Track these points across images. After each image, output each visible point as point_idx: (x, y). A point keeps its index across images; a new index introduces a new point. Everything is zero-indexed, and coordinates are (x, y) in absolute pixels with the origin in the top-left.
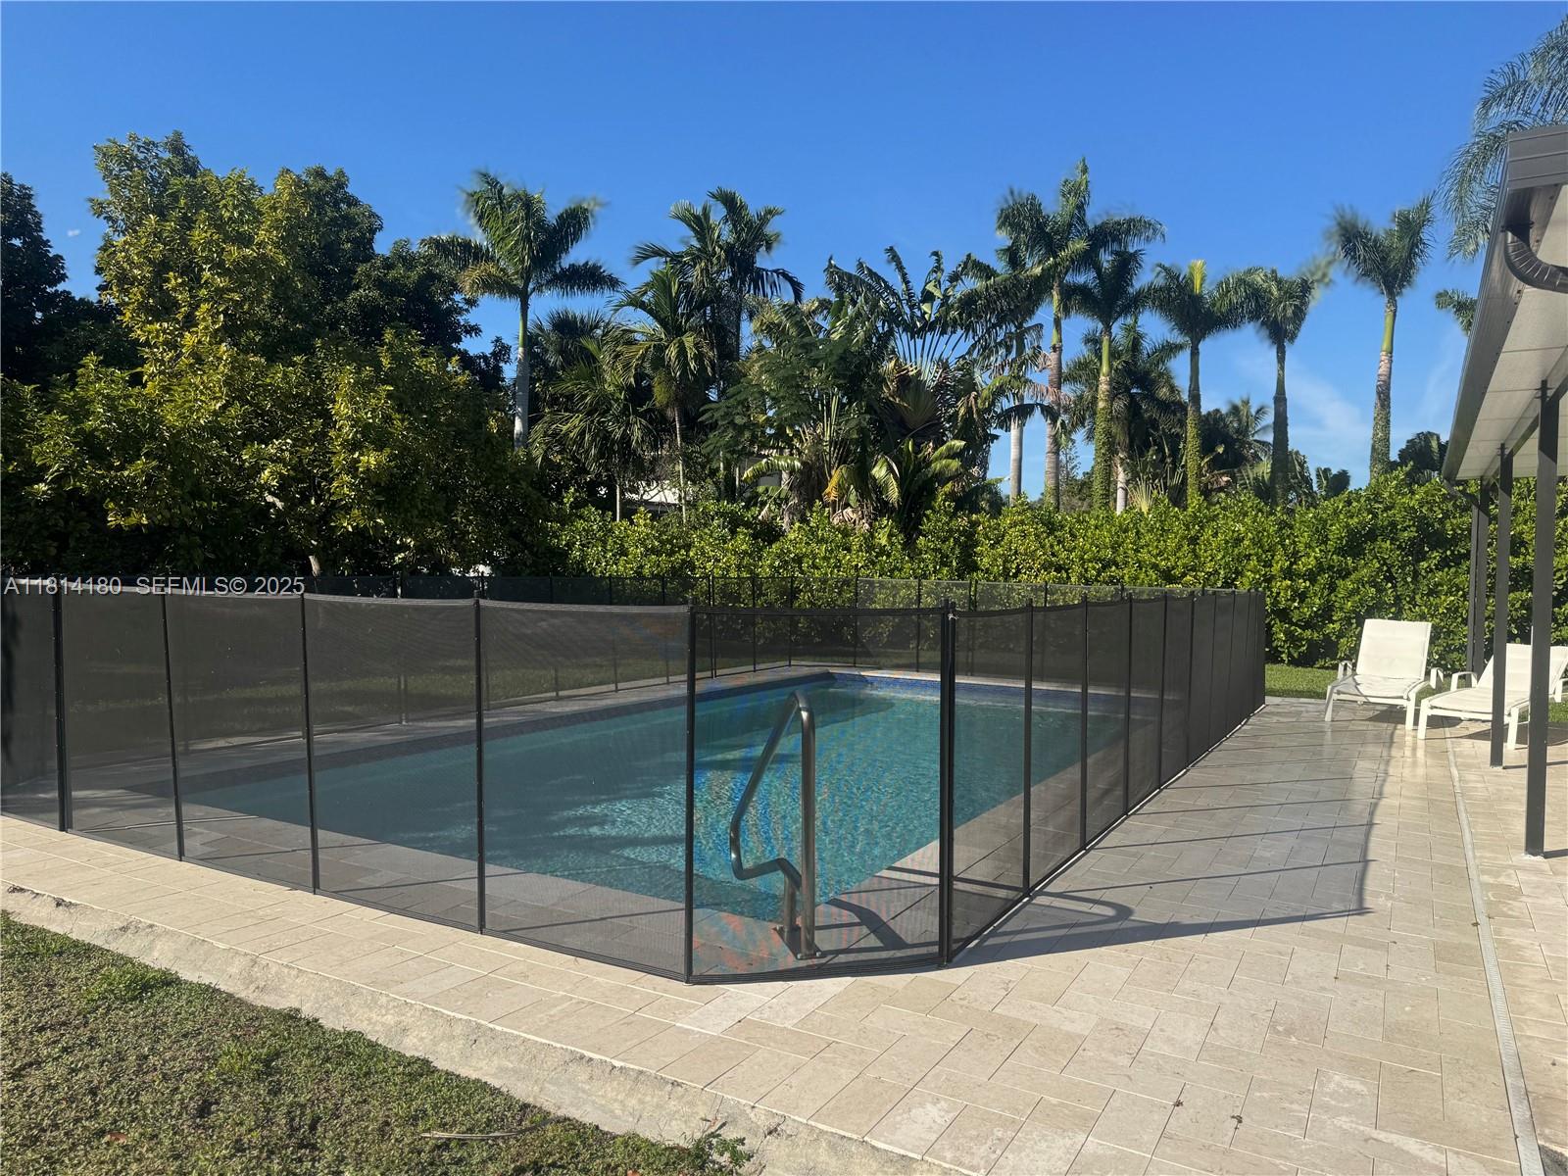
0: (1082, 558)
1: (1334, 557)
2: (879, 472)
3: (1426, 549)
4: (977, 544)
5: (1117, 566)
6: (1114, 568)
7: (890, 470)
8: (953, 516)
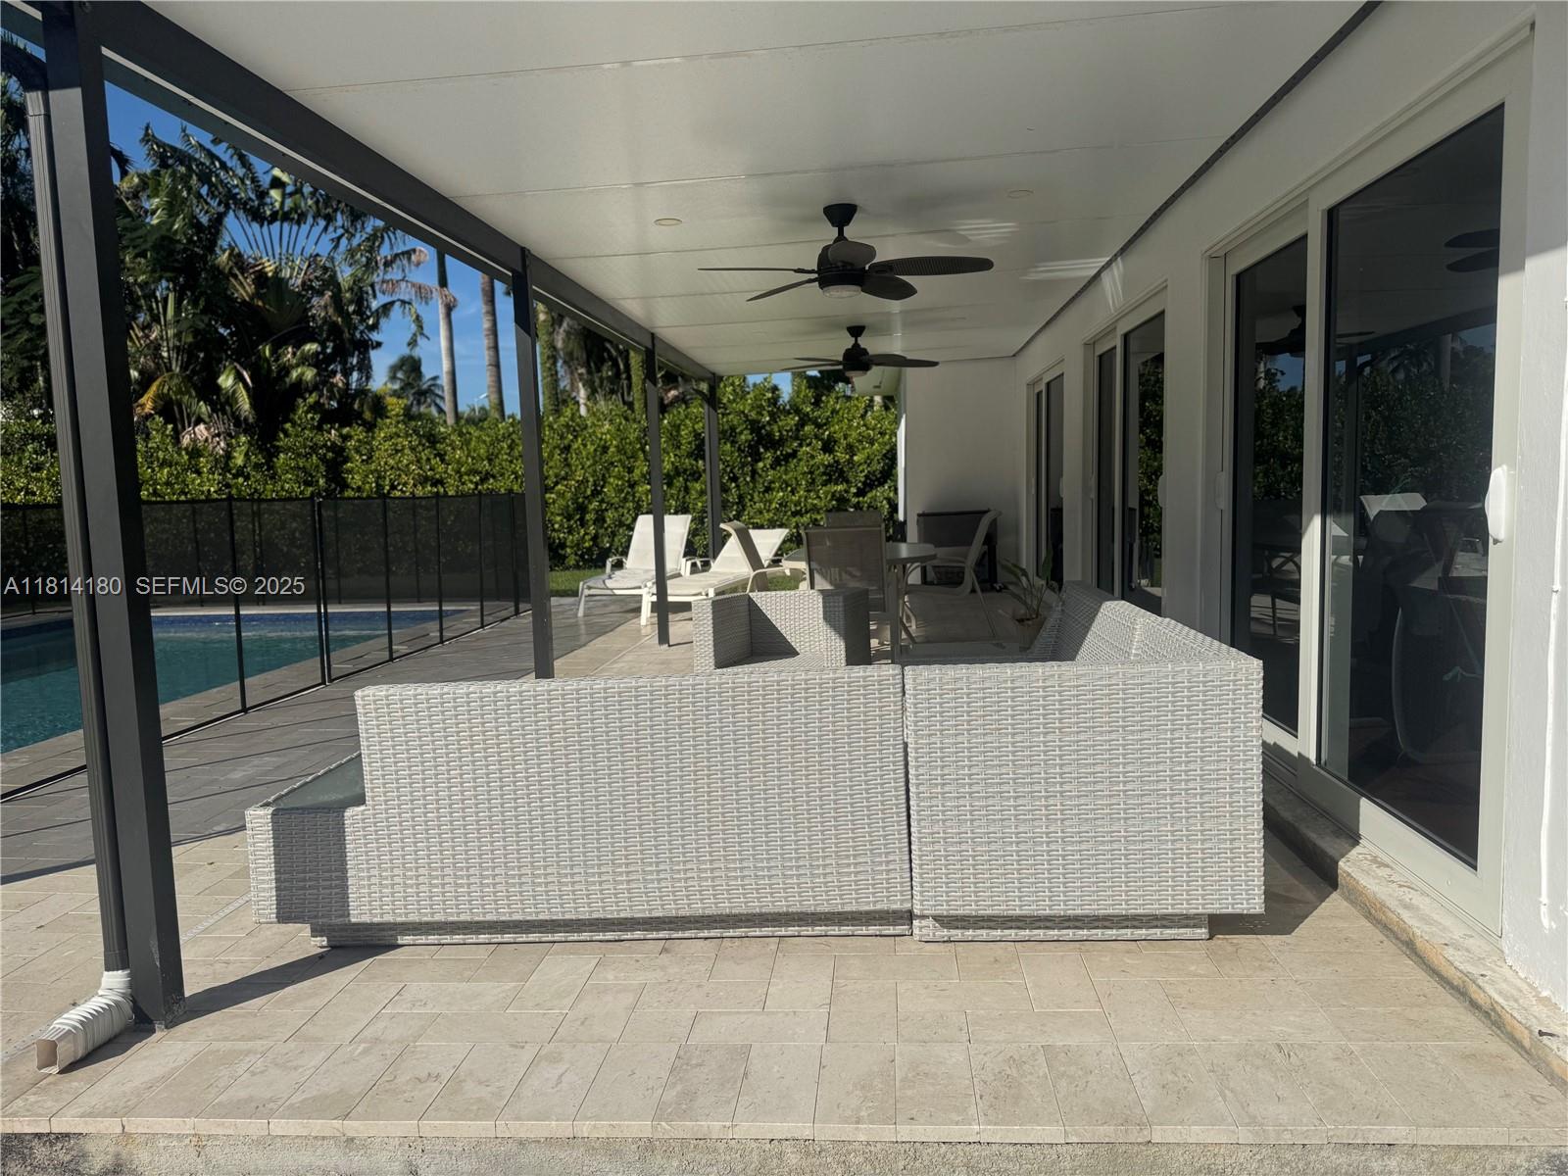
0: (458, 472)
1: (687, 461)
2: (226, 381)
3: (762, 450)
4: (347, 459)
5: (494, 477)
6: (491, 481)
7: (239, 377)
8: (319, 428)
